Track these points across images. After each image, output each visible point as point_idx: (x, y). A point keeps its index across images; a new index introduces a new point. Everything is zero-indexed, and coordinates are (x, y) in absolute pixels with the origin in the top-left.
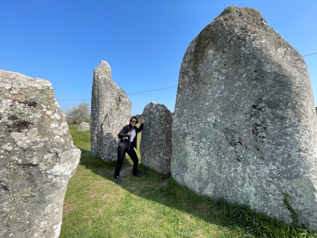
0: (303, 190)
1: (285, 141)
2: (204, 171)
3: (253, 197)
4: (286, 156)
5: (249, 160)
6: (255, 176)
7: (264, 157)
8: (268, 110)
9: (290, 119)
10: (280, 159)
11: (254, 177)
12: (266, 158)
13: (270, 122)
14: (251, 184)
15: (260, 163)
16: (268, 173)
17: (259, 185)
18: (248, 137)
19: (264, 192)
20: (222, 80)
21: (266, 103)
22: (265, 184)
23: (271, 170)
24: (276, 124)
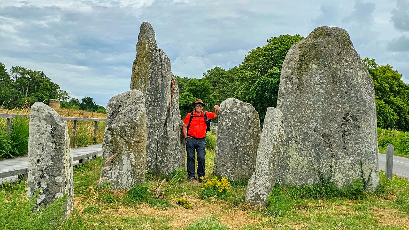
0: (366, 170)
1: (359, 142)
2: (305, 169)
3: (340, 181)
4: (359, 151)
5: (339, 156)
6: (343, 167)
7: (348, 153)
8: (352, 122)
9: (362, 128)
10: (356, 153)
11: (341, 167)
12: (349, 154)
13: (353, 130)
14: (340, 173)
15: (346, 157)
16: (350, 163)
17: (344, 172)
18: (339, 140)
19: (347, 176)
20: (322, 93)
21: (351, 117)
22: (348, 171)
23: (352, 161)
24: (355, 131)
